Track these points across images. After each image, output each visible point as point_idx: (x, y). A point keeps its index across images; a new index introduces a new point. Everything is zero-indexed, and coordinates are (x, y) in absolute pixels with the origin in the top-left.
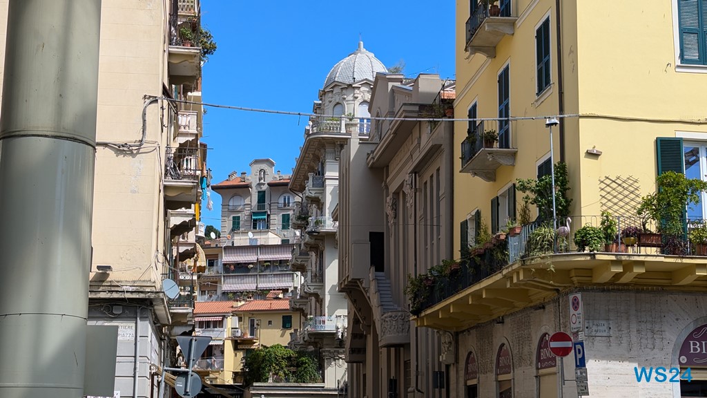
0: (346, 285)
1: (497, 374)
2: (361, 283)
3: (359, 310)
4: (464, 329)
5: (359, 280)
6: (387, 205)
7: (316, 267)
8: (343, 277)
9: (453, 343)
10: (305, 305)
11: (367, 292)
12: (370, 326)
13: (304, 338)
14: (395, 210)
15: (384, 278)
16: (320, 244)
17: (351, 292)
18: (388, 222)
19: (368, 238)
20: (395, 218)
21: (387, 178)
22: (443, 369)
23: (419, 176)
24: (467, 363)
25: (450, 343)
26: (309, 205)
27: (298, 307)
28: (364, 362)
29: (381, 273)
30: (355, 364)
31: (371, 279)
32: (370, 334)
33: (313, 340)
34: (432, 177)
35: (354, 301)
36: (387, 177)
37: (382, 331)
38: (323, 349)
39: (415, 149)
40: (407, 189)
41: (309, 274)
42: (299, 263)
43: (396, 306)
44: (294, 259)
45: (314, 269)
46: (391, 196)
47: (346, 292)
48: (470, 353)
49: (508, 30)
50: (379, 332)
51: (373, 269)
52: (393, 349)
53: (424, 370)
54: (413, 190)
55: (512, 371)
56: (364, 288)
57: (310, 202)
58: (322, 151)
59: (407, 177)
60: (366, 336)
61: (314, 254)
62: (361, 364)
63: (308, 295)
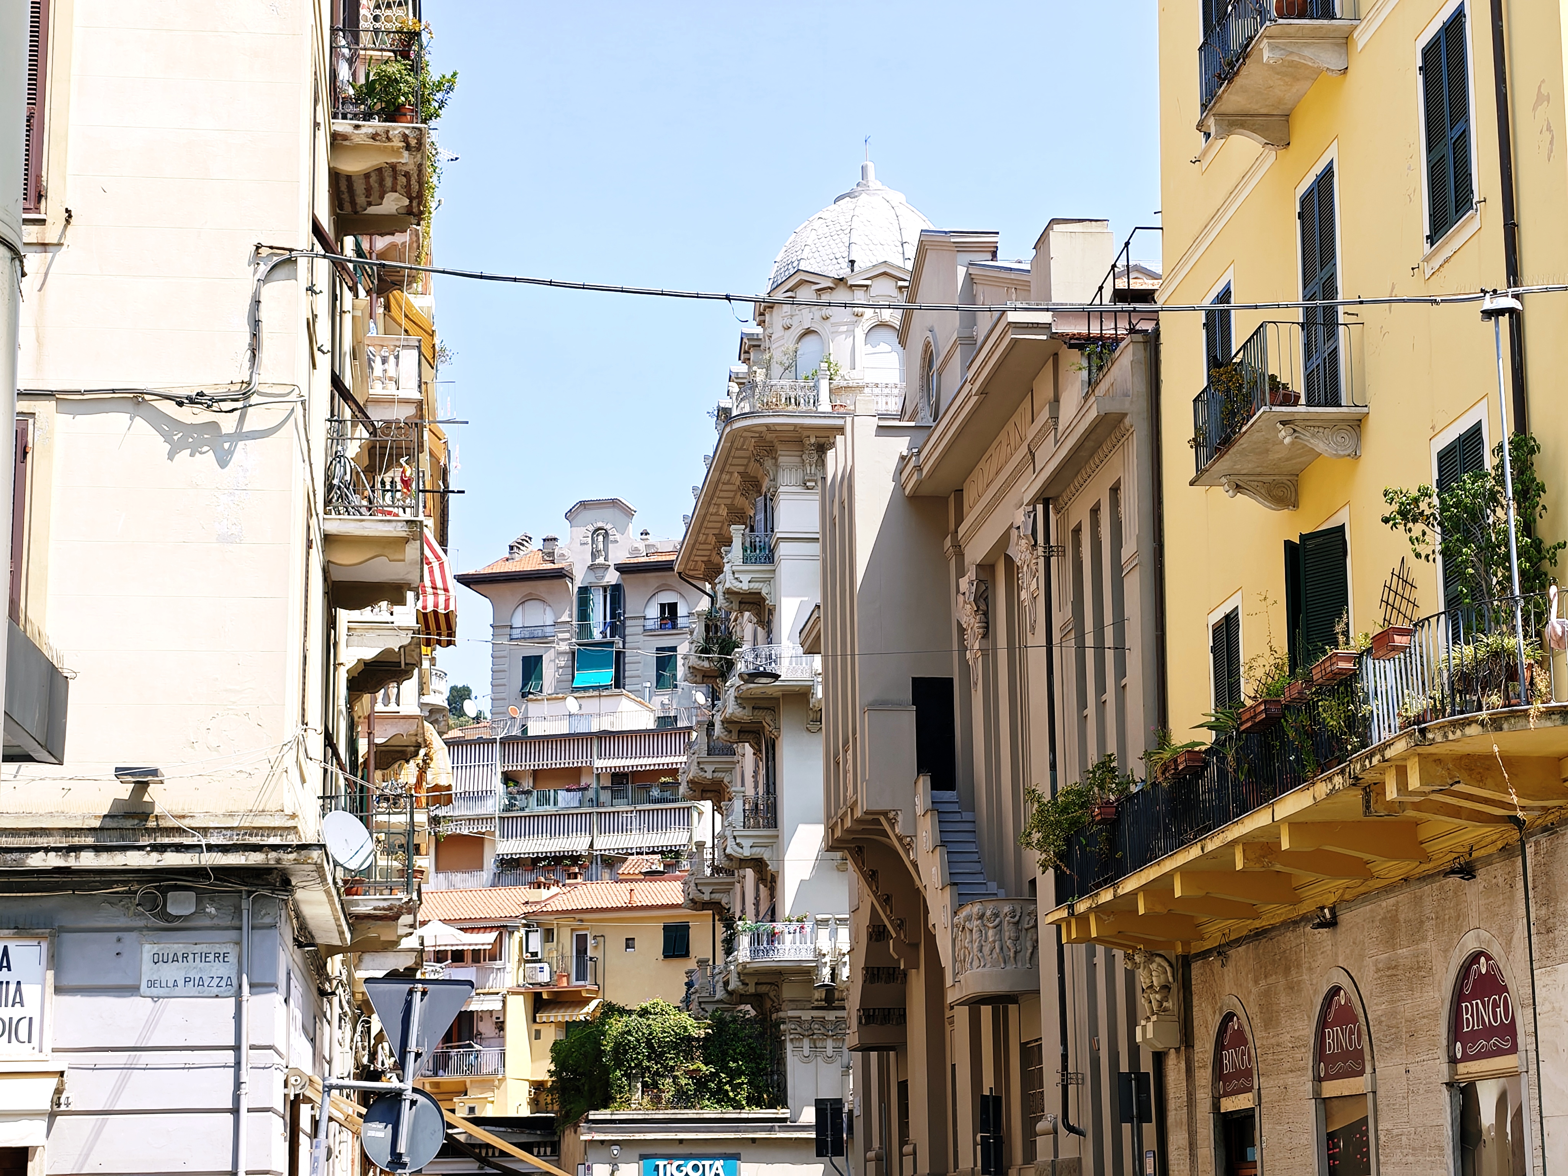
0: (848, 831)
1: (1318, 1079)
2: (892, 824)
3: (886, 900)
4: (1207, 945)
5: (885, 814)
6: (961, 598)
7: (756, 787)
8: (837, 807)
9: (1174, 987)
10: (728, 891)
11: (908, 848)
12: (916, 946)
13: (726, 983)
14: (986, 614)
15: (955, 808)
16: (767, 720)
17: (860, 849)
18: (963, 649)
19: (908, 695)
20: (985, 636)
21: (958, 525)
22: (1147, 1066)
23: (1058, 512)
24: (1220, 1046)
25: (1165, 988)
26: (733, 616)
27: (706, 897)
28: (900, 1047)
29: (949, 793)
30: (874, 1055)
31: (919, 811)
32: (917, 967)
33: (751, 989)
34: (1095, 511)
35: (871, 877)
36: (959, 520)
37: (955, 960)
38: (782, 1014)
39: (1041, 435)
40: (1020, 551)
41: (738, 805)
42: (709, 775)
43: (993, 887)
44: (694, 768)
45: (750, 792)
46: (971, 574)
47: (850, 850)
48: (1229, 1017)
49: (1329, 59)
50: (946, 960)
51: (924, 783)
52: (986, 1011)
53: (1086, 1069)
54: (1040, 551)
55: (1368, 1069)
56: (900, 839)
57: (735, 606)
58: (768, 463)
59: (1020, 517)
60: (905, 974)
61: (748, 749)
62: (892, 1054)
63: (735, 864)
